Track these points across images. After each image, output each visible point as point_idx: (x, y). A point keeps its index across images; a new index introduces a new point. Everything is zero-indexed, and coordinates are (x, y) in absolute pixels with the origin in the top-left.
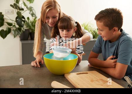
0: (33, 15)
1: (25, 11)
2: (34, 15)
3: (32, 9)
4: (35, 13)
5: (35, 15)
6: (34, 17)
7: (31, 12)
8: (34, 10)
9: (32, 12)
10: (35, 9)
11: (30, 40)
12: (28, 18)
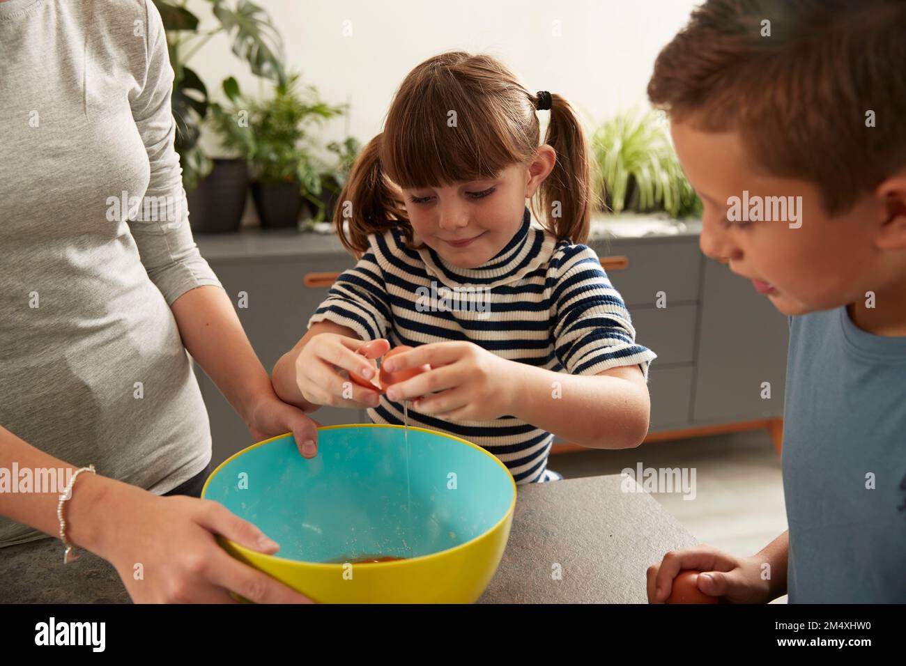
0: (259, 60)
1: (211, 34)
2: (266, 67)
3: (255, 22)
4: (281, 47)
5: (274, 62)
6: (268, 76)
7: (250, 40)
8: (269, 23)
9: (256, 38)
10: (277, 22)
11: (251, 229)
12: (231, 86)
